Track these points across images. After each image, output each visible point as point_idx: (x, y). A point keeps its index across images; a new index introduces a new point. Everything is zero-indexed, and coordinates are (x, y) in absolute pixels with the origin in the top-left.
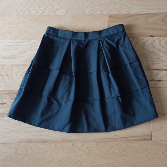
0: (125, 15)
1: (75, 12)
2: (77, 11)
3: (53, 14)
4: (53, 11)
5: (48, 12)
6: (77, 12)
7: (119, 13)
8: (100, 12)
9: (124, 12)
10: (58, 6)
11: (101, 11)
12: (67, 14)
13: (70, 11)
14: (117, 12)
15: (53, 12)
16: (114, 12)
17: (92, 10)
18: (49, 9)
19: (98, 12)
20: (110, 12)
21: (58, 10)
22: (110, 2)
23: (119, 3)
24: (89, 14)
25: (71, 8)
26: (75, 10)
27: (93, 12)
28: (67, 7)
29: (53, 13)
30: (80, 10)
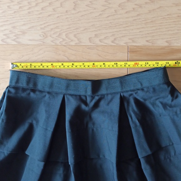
0: (163, 48)
1: (61, 40)
2: (64, 36)
3: (14, 43)
4: (15, 36)
5: (5, 37)
6: (64, 40)
7: (150, 44)
8: (113, 42)
9: (161, 43)
10: (24, 25)
11: (115, 39)
12: (44, 43)
13: (50, 36)
14: (147, 41)
15: (15, 38)
16: (141, 42)
17: (96, 35)
18: (5, 30)
19: (109, 42)
20: (133, 41)
21: (24, 33)
22: (134, 20)
23: (152, 22)
24: (90, 44)
25: (52, 29)
26: (60, 34)
27: (97, 41)
28: (43, 26)
29: (14, 40)
30: (71, 36)
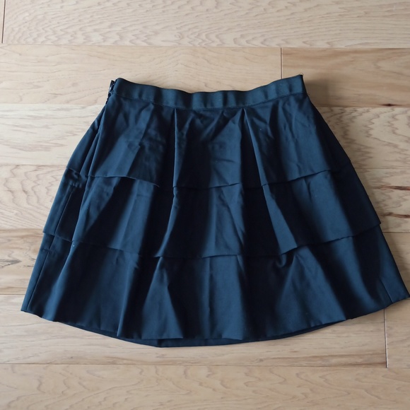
0: (324, 50)
1: (200, 41)
2: (203, 36)
3: (145, 44)
4: (146, 37)
5: (133, 38)
6: (204, 41)
7: (308, 46)
8: (262, 43)
9: (321, 44)
10: (157, 24)
11: (265, 40)
12: (180, 44)
13: (188, 37)
14: (304, 42)
15: (145, 38)
16: (297, 44)
17: (242, 36)
18: (134, 30)
19: (257, 43)
20: (287, 43)
21: (156, 33)
22: (287, 19)
23: (309, 21)
24: (234, 45)
25: (189, 29)
26: (199, 35)
27: (243, 42)
28: (179, 26)
29: (145, 41)
30: (213, 37)
